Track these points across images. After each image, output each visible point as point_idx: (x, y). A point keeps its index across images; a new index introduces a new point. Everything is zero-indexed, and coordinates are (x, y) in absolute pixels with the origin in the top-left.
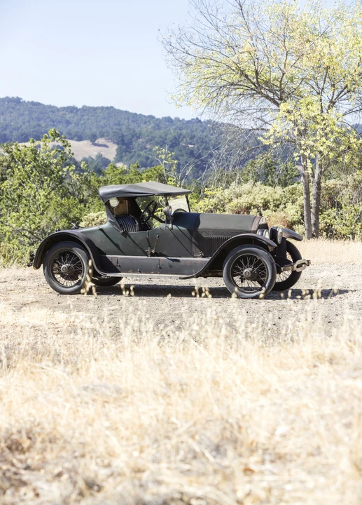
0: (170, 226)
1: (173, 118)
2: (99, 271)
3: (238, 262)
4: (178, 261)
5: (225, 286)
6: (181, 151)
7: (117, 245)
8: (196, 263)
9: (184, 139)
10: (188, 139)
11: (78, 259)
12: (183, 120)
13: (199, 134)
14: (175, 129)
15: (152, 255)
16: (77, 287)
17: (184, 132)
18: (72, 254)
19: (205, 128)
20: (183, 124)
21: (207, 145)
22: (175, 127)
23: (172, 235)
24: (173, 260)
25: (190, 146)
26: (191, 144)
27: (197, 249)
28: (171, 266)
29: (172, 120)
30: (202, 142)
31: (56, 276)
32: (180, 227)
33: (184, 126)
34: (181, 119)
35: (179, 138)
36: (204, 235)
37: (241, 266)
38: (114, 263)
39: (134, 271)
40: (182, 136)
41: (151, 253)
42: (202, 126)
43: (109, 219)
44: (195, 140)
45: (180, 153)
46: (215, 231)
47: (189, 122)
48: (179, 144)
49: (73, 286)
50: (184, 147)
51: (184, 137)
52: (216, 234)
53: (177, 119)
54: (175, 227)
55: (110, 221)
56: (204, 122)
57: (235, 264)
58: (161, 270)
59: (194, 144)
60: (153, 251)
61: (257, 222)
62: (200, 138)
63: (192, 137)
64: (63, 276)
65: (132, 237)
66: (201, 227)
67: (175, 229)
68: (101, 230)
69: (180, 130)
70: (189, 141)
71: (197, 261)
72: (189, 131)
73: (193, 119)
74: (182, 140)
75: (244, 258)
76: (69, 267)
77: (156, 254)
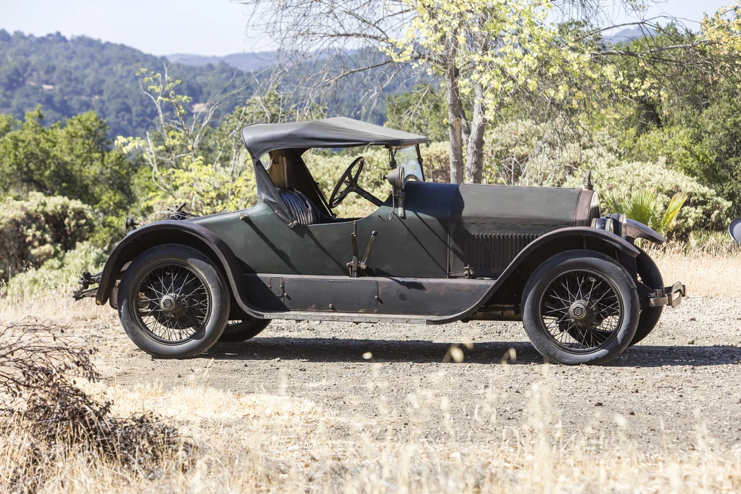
0: (400, 211)
1: (11, 32)
2: (246, 309)
3: (557, 287)
4: (419, 286)
5: (527, 339)
6: (27, 96)
7: (280, 253)
8: (458, 289)
9: (35, 74)
10: (42, 73)
11: (197, 282)
12: (31, 36)
13: (62, 64)
14: (16, 54)
15: (360, 273)
16: (194, 342)
17: (33, 59)
18: (183, 272)
19: (74, 52)
20: (31, 44)
21: (79, 86)
22: (13, 50)
23: (405, 231)
24: (409, 285)
25: (46, 87)
26: (47, 83)
27: (458, 260)
28: (403, 297)
29: (8, 35)
30: (70, 80)
31: (145, 319)
32: (421, 215)
33: (33, 49)
34: (26, 34)
35: (25, 70)
36: (474, 231)
37: (564, 295)
38: (277, 291)
39: (320, 307)
40: (29, 69)
41: (359, 268)
42: (67, 49)
43: (264, 196)
44: (55, 75)
45: (26, 101)
46: (500, 223)
47: (42, 40)
48: (23, 83)
49: (186, 341)
50: (35, 89)
51: (33, 70)
52: (499, 228)
53: (20, 35)
54: (410, 214)
55: (266, 201)
56: (72, 41)
57: (550, 292)
58: (381, 305)
59: (53, 84)
60: (363, 266)
61: (586, 203)
62: (65, 71)
63: (50, 70)
64: (162, 318)
65: (316, 234)
66: (466, 212)
67: (411, 219)
68: (247, 220)
69: (26, 55)
70: (44, 77)
71: (459, 285)
72: (42, 57)
73: (50, 35)
74: (30, 75)
75: (571, 278)
76: (178, 301)
77: (369, 272)
